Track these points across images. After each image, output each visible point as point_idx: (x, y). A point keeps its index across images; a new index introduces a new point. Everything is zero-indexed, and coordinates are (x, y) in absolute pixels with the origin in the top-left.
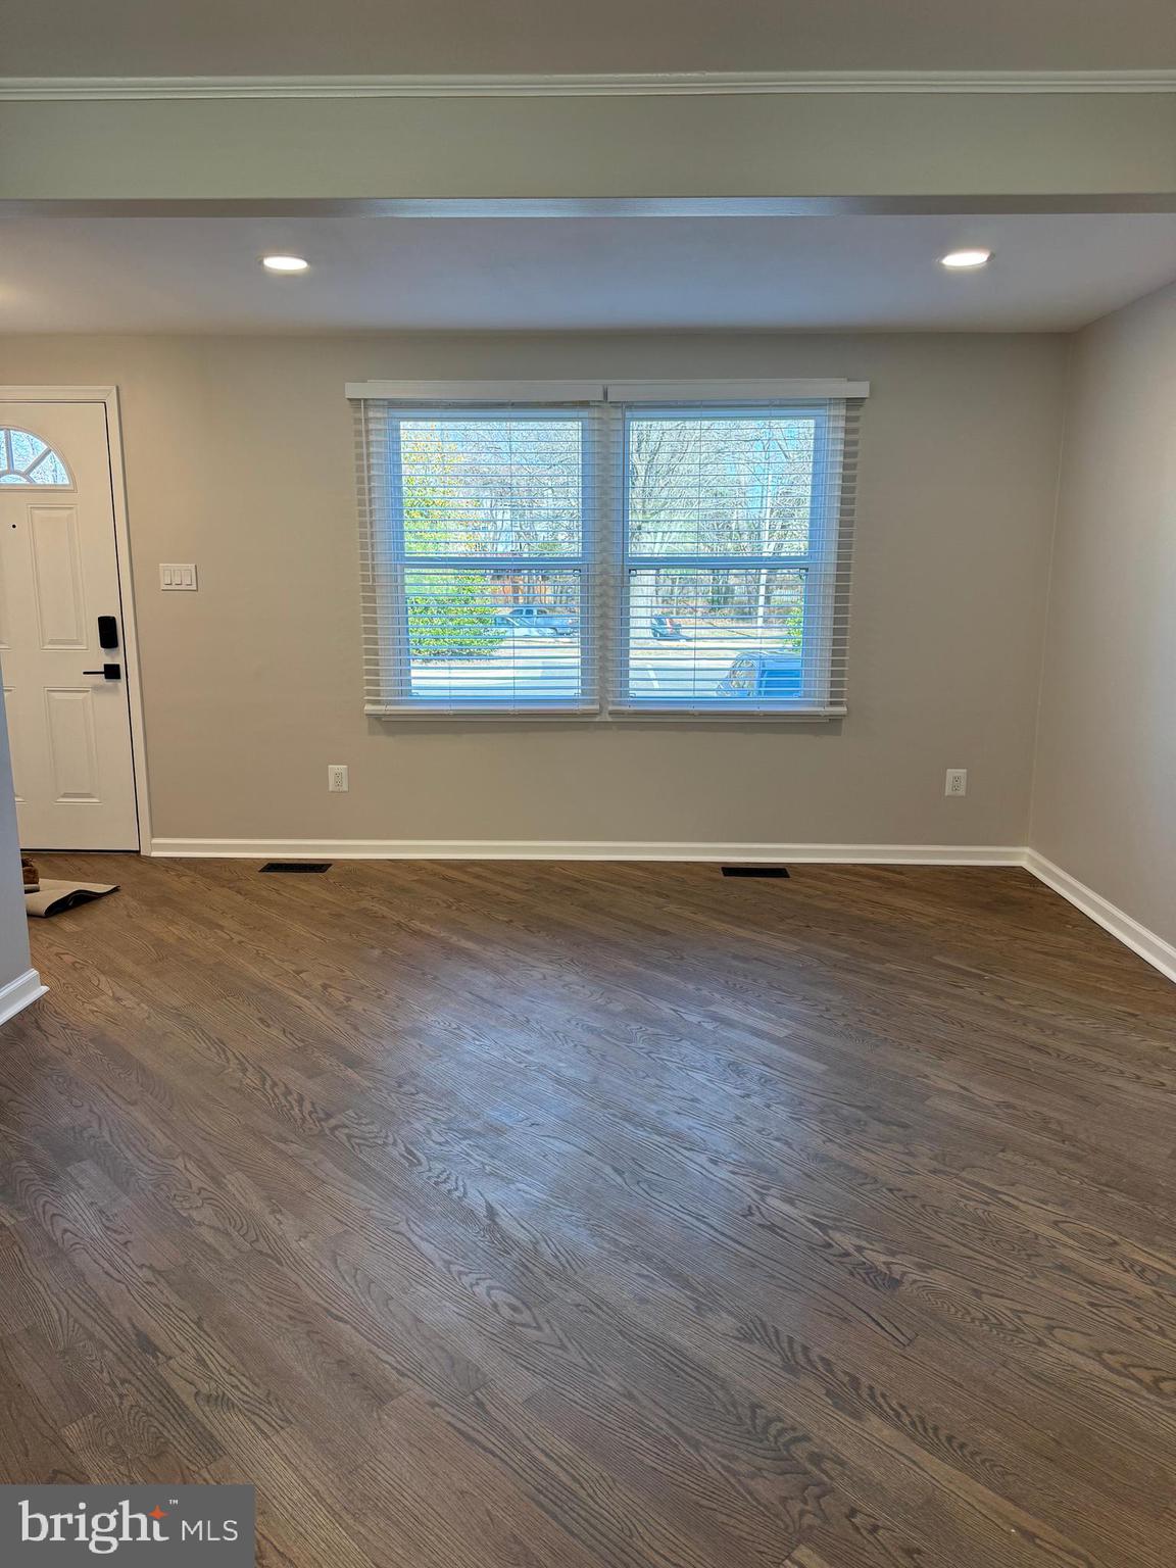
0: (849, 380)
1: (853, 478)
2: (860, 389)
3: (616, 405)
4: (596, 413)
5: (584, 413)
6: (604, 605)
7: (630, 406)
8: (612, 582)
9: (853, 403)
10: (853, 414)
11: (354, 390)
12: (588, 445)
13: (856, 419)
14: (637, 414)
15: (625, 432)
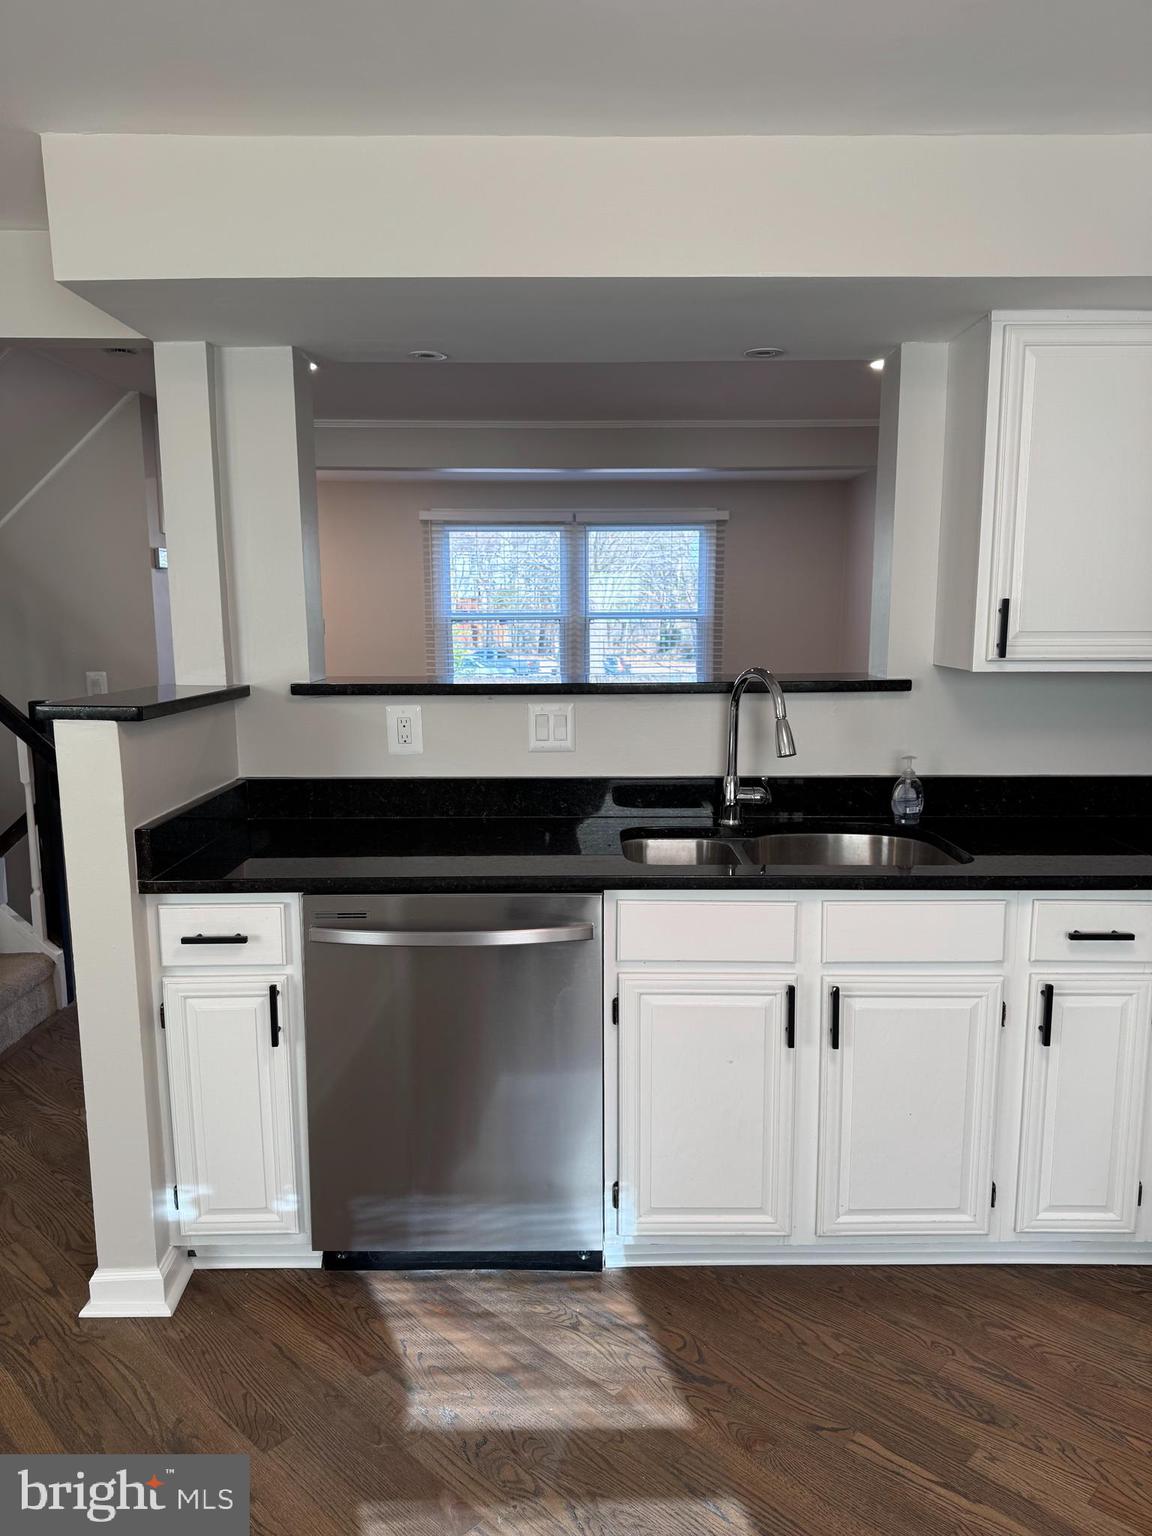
0: (718, 509)
1: (722, 566)
2: (724, 515)
3: (580, 524)
4: (569, 528)
5: (562, 528)
6: (574, 641)
7: (590, 524)
8: (579, 627)
9: (720, 523)
10: (721, 528)
11: (424, 515)
12: (563, 547)
13: (723, 531)
14: (593, 528)
15: (586, 538)
